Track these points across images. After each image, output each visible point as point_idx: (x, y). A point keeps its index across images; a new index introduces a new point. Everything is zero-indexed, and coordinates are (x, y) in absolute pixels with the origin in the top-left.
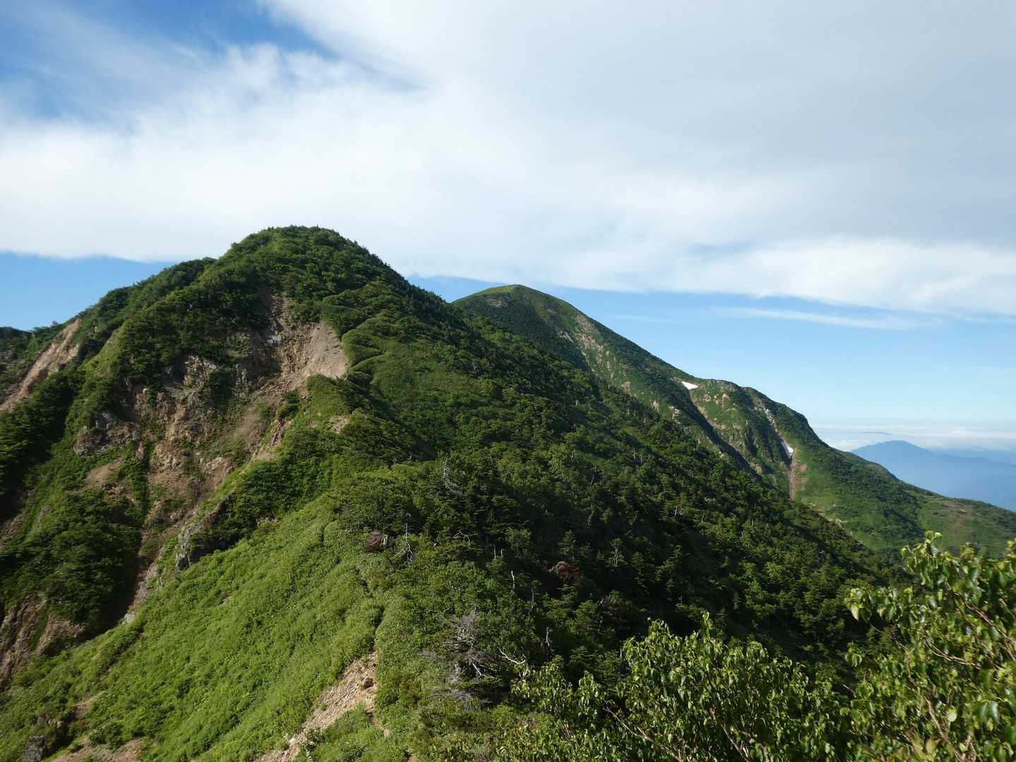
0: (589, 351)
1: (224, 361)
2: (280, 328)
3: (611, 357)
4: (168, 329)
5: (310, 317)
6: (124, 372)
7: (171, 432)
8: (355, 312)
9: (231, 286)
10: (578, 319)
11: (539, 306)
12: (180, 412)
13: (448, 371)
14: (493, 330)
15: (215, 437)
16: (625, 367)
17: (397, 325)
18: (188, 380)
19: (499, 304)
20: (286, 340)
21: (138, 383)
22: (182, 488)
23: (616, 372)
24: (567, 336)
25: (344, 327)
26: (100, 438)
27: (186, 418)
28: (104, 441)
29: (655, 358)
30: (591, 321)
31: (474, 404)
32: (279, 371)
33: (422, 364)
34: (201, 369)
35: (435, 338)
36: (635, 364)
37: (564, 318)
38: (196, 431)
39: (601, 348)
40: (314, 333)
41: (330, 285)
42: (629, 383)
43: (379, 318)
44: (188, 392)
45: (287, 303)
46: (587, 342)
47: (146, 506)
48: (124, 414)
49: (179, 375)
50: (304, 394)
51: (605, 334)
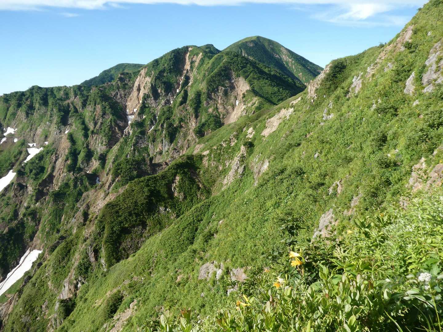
0: (286, 62)
1: (225, 87)
2: (233, 79)
3: (294, 63)
4: (214, 81)
5: (238, 76)
6: (209, 90)
7: (219, 101)
8: (247, 74)
9: (222, 70)
10: (282, 49)
11: (266, 44)
12: (220, 98)
13: (268, 86)
14: (265, 68)
15: (227, 102)
16: (300, 67)
17: (256, 76)
18: (219, 91)
19: (252, 45)
20: (235, 81)
21: (212, 92)
22: (224, 112)
23: (297, 69)
24: (277, 56)
25: (246, 78)
26: (208, 103)
27: (221, 99)
28: (209, 104)
29: (311, 63)
30: (286, 49)
31: (275, 93)
32: (235, 88)
33: (263, 85)
34: (221, 89)
35: (264, 78)
36: (304, 66)
37: (276, 48)
38: (223, 101)
39: (290, 60)
40: (240, 79)
41: (240, 68)
42: (301, 73)
43: (251, 75)
44: (221, 93)
45: (234, 73)
46: (285, 58)
47: (220, 115)
48: (211, 99)
49: (218, 90)
50: (246, 93)
51: (292, 54)
